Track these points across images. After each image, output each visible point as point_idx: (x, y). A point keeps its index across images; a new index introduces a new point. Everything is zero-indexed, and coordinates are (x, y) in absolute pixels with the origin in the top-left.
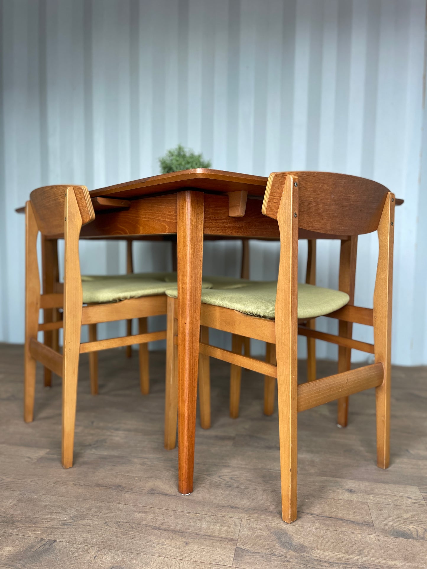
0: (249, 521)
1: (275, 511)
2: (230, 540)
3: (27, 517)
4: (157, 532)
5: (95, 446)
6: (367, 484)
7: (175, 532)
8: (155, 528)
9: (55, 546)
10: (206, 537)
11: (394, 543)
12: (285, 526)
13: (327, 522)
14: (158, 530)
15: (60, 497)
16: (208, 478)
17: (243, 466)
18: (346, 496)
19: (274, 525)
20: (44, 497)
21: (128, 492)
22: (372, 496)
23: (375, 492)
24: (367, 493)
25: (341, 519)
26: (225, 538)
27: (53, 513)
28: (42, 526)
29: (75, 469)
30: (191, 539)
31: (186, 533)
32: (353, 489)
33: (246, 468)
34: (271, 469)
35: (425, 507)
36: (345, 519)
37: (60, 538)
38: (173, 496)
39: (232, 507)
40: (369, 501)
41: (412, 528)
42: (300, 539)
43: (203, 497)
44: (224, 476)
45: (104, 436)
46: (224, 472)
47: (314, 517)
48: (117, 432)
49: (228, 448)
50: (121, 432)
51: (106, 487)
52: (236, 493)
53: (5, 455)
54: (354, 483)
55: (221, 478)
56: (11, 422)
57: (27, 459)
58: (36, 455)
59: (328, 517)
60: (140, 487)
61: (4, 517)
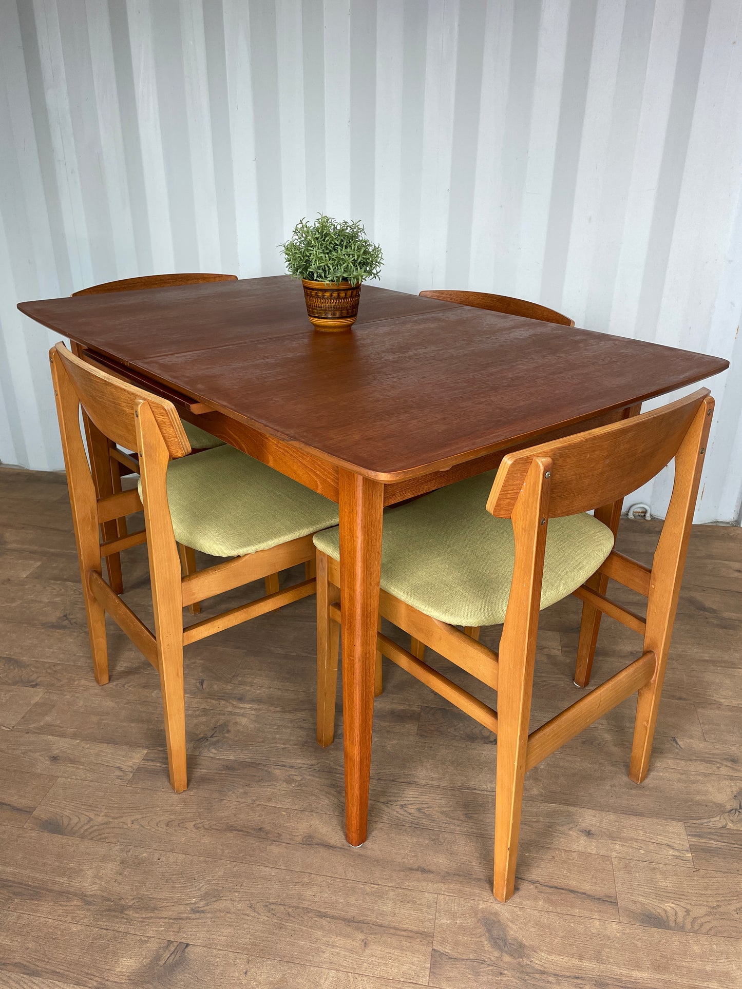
0: (447, 898)
1: (483, 878)
2: (425, 936)
3: (140, 898)
4: (324, 921)
5: (214, 739)
6: (612, 817)
7: (349, 921)
8: (322, 915)
9: (188, 954)
10: (392, 931)
11: (643, 937)
12: (497, 907)
13: (554, 898)
14: (324, 918)
15: (180, 855)
16: (386, 809)
17: (435, 783)
18: (581, 844)
19: (482, 906)
20: (156, 856)
21: (274, 841)
22: (618, 842)
23: (623, 835)
24: (613, 837)
25: (572, 891)
26: (417, 933)
27: (175, 887)
28: (164, 916)
29: (192, 793)
30: (371, 934)
31: (363, 923)
32: (593, 829)
33: (439, 787)
34: (475, 789)
35: (690, 866)
36: (580, 891)
37: (194, 939)
38: (339, 850)
39: (424, 871)
40: (614, 854)
41: (669, 908)
42: (517, 932)
43: (381, 851)
44: (408, 804)
45: (224, 714)
46: (408, 796)
47: (537, 887)
48: (242, 705)
49: (411, 741)
50: (248, 706)
51: (242, 831)
52: (427, 841)
53: (83, 764)
54: (594, 816)
55: (405, 809)
56: (76, 683)
57: (118, 773)
58: (130, 763)
59: (556, 888)
60: (291, 830)
61: (109, 900)
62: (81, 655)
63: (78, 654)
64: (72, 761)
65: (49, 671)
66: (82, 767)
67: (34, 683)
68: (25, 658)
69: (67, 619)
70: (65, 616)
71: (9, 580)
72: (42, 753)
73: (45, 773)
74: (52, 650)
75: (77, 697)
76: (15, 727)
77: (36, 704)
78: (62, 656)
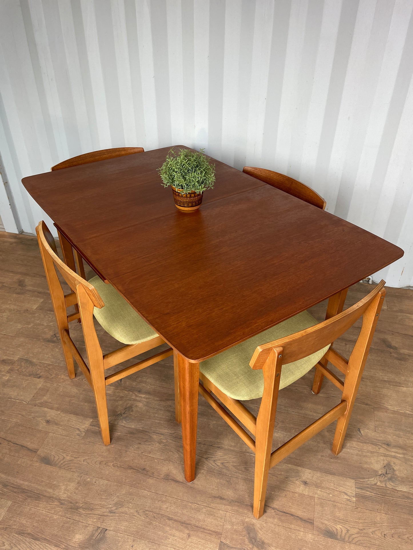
0: (231, 514)
1: (249, 504)
2: (218, 534)
3: (86, 503)
4: (170, 522)
5: (125, 415)
6: (319, 474)
7: (183, 523)
8: (170, 519)
9: (106, 535)
10: (202, 530)
11: (323, 543)
12: (254, 521)
13: (283, 518)
14: (171, 520)
15: (105, 481)
16: (206, 462)
17: (232, 448)
18: (301, 489)
19: (247, 520)
20: (94, 480)
21: (150, 476)
22: (320, 489)
23: (323, 485)
24: (317, 486)
25: (292, 515)
26: (214, 532)
27: (102, 498)
28: (96, 513)
29: (113, 446)
30: (192, 531)
31: (189, 525)
32: (308, 481)
33: (233, 451)
34: (252, 453)
35: (354, 506)
36: (296, 515)
37: (110, 527)
38: (181, 483)
39: (221, 498)
40: (316, 496)
41: (339, 528)
42: (262, 535)
43: (201, 485)
44: (217, 460)
45: (131, 400)
46: (218, 455)
47: (275, 511)
48: (140, 395)
49: (223, 422)
50: (143, 396)
51: (135, 469)
52: (224, 482)
53: (61, 426)
54: (310, 473)
55: (216, 462)
56: (59, 377)
57: (78, 432)
58: (83, 427)
59: (285, 512)
60: (159, 471)
61: (71, 503)
62: (62, 359)
63: (60, 359)
64: (57, 424)
65: (46, 369)
66: (61, 427)
67: (39, 376)
68: (35, 360)
69: (56, 336)
70: (55, 335)
71: (27, 310)
72: (42, 418)
73: (43, 430)
74: (48, 356)
75: (60, 386)
76: (29, 402)
77: (40, 389)
78: (52, 360)
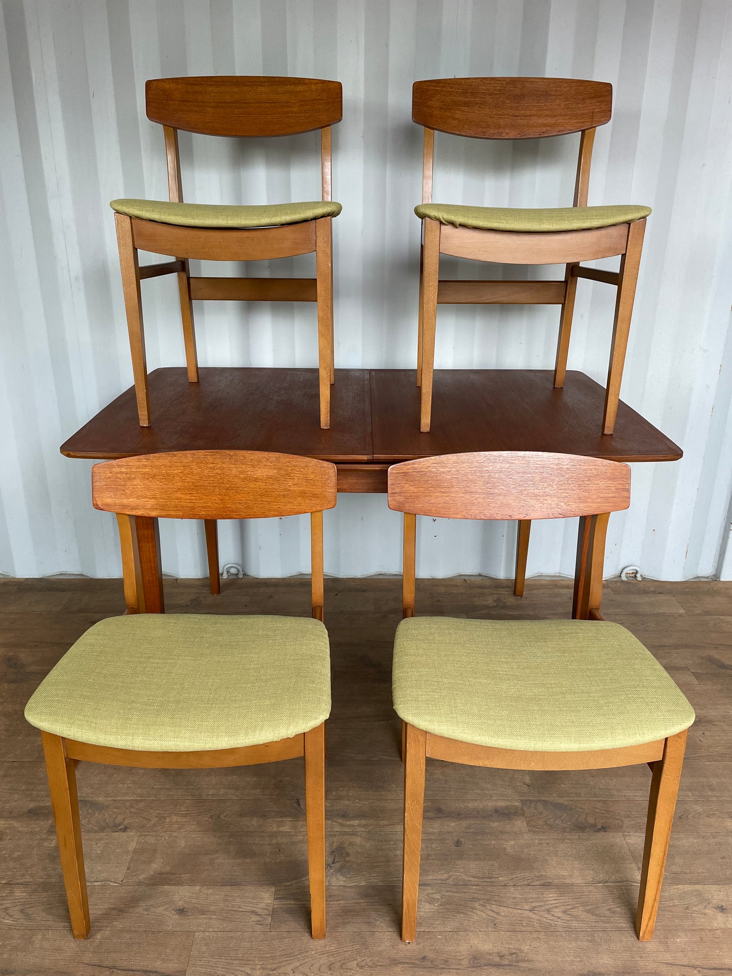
5: (337, 865)
16: (534, 916)
21: (443, 969)
32: (724, 904)
33: (573, 884)
43: (548, 961)
44: (553, 908)
45: (335, 836)
46: (550, 899)
47: (699, 971)
48: (348, 823)
49: (526, 840)
50: (356, 822)
51: (407, 963)
52: (586, 944)
53: (214, 913)
54: (720, 891)
55: (553, 913)
56: (167, 820)
57: (255, 918)
58: (262, 905)
59: (716, 969)
60: (453, 954)
62: (160, 787)
63: (155, 787)
64: (203, 912)
65: (133, 810)
66: (214, 917)
67: (122, 827)
68: (100, 799)
72: (166, 906)
73: (178, 929)
74: (125, 785)
75: (176, 837)
76: (124, 881)
77: (135, 851)
78: (139, 791)
